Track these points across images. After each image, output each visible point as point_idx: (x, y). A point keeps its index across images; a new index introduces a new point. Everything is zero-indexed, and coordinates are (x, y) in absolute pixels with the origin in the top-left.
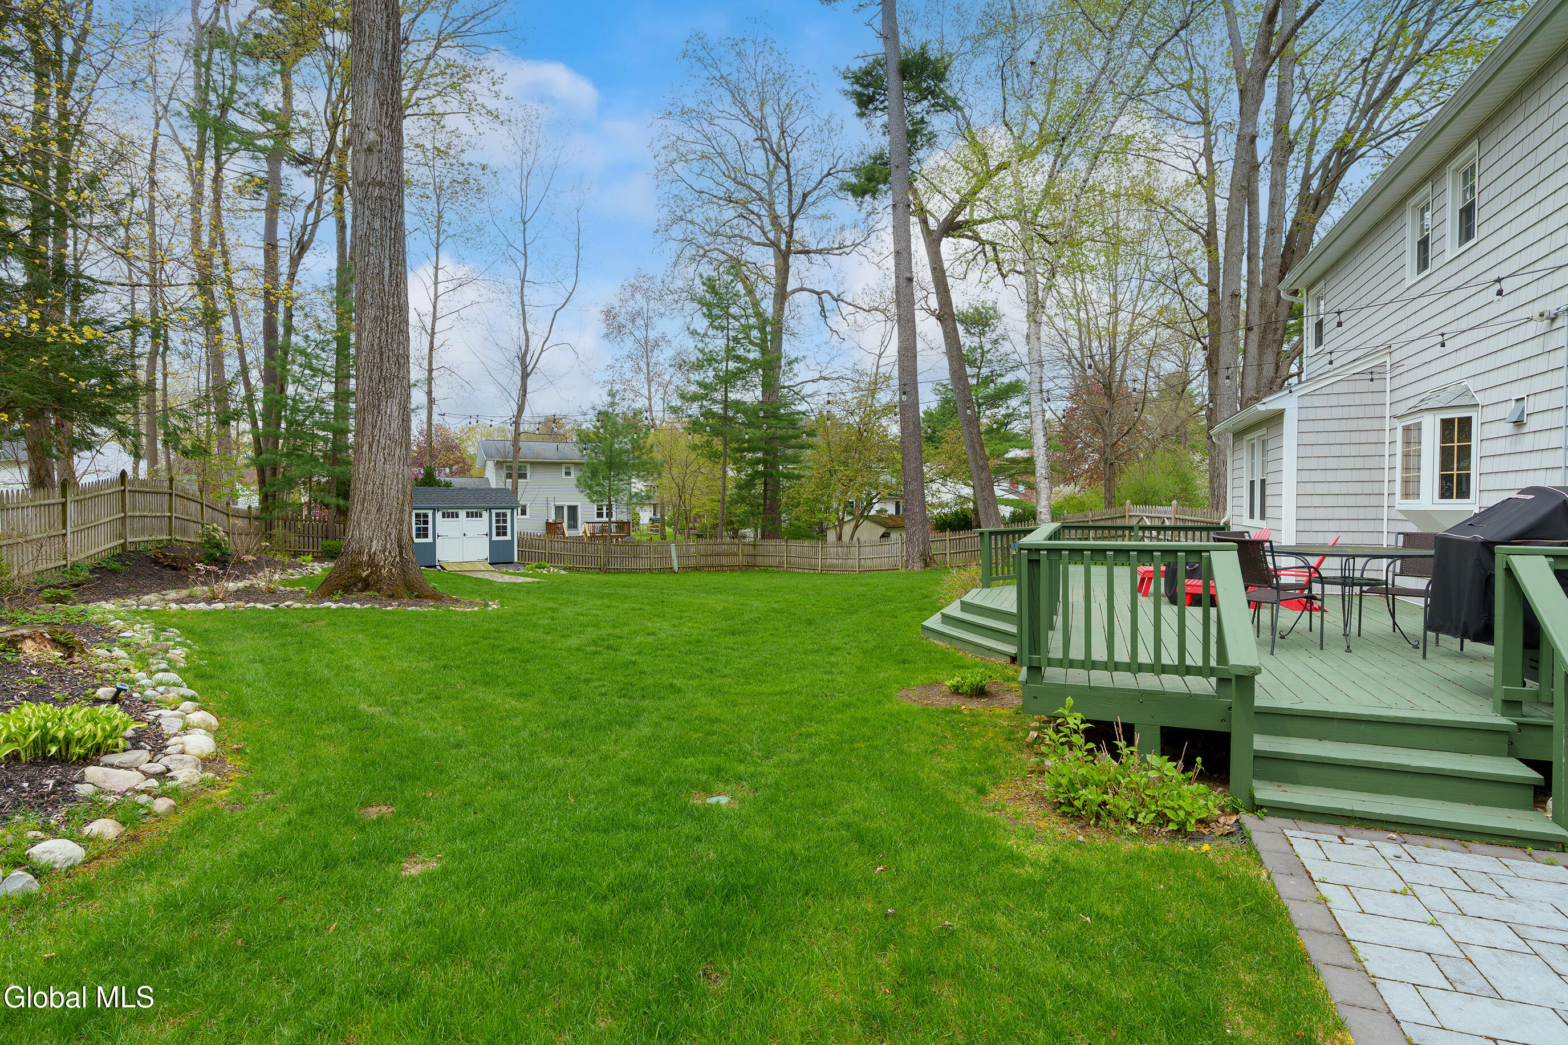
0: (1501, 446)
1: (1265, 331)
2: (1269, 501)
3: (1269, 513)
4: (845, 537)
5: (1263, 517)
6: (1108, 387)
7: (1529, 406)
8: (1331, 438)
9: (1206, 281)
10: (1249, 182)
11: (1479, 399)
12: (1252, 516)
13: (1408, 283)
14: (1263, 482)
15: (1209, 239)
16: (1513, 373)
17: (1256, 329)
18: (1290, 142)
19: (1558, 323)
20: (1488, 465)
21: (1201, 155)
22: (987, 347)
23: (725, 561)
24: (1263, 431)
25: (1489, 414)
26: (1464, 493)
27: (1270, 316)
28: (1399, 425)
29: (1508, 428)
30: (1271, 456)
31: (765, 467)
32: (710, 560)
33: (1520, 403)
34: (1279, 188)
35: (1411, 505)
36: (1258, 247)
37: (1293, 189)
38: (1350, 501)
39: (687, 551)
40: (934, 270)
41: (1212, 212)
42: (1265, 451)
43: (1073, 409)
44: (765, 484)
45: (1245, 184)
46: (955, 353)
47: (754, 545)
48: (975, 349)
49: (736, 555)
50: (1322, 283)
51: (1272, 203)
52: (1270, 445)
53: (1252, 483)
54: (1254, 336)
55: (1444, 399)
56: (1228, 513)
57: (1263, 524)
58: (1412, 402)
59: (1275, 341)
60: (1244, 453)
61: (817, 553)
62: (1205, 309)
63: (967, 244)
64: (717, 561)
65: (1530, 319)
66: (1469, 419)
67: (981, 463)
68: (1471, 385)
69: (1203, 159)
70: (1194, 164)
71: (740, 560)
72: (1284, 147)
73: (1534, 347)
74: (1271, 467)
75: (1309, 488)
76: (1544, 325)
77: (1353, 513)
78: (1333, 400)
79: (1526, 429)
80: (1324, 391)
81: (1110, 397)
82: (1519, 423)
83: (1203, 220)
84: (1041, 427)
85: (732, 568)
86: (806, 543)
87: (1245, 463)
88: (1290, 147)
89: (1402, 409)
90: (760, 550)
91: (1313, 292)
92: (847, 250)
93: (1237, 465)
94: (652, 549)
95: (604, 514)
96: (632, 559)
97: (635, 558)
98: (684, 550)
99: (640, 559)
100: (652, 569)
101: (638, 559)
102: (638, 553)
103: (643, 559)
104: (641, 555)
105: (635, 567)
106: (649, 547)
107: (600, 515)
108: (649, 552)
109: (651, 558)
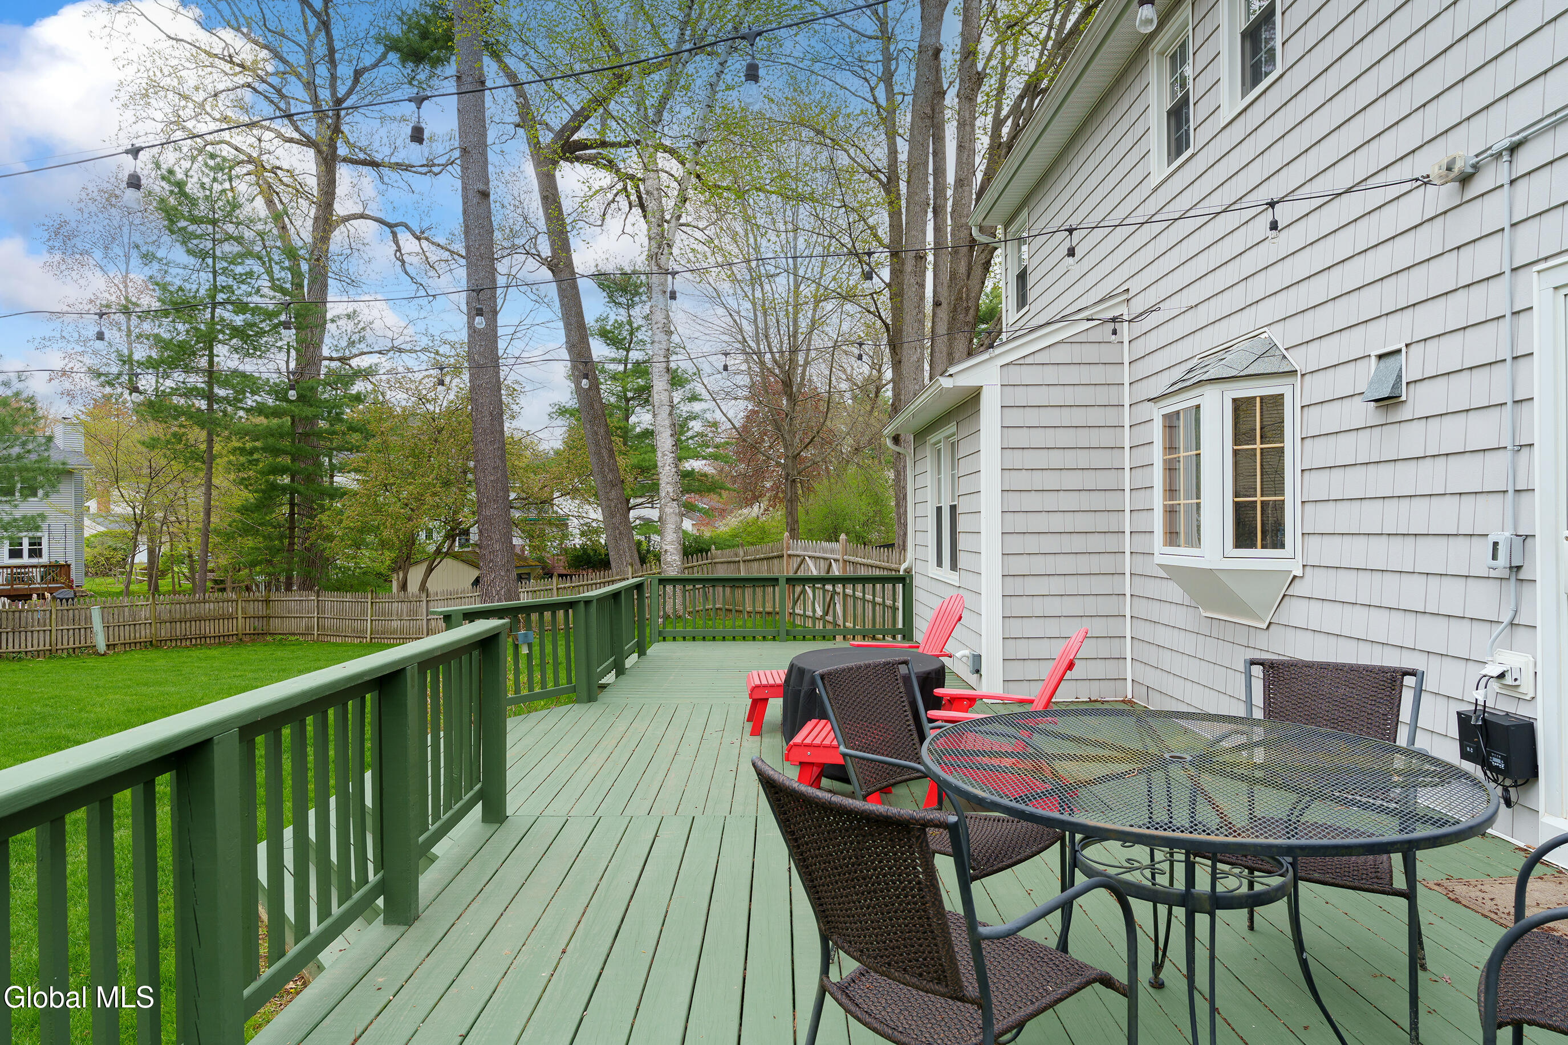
0: (1345, 449)
1: (955, 310)
2: (962, 542)
3: (963, 559)
4: (413, 587)
5: (954, 566)
6: (787, 383)
7: (1412, 366)
8: (1049, 438)
9: (886, 241)
10: (933, 110)
11: (1297, 360)
12: (940, 564)
13: (1154, 181)
14: (953, 508)
15: (890, 185)
16: (1369, 303)
17: (944, 305)
18: (978, 73)
19: (1480, 184)
20: (1319, 486)
21: (880, 79)
22: (638, 322)
23: (209, 628)
24: (951, 428)
25: (1317, 388)
26: (1274, 537)
27: (960, 291)
28: (1157, 413)
29: (1363, 412)
30: (964, 467)
31: (293, 480)
32: (179, 629)
33: (1390, 361)
34: (968, 128)
35: (1183, 556)
36: (946, 200)
37: (983, 142)
38: (1078, 543)
39: (133, 616)
40: (545, 199)
41: (893, 152)
42: (954, 462)
43: (753, 412)
44: (292, 505)
45: (928, 110)
46: (573, 320)
47: (267, 601)
48: (621, 325)
49: (231, 617)
50: (1025, 213)
51: (960, 147)
52: (963, 450)
53: (939, 509)
54: (943, 313)
55: (1236, 362)
56: (910, 554)
57: (953, 578)
58: (1177, 373)
59: (967, 323)
60: (928, 464)
61: (364, 612)
62: (887, 281)
63: (603, 178)
64: (194, 628)
65: (1426, 181)
66: (1277, 400)
67: (610, 477)
68: (1278, 335)
69: (882, 85)
70: (872, 89)
71: (240, 625)
72: (973, 81)
73: (1428, 240)
74: (964, 486)
75: (1020, 523)
76: (1442, 195)
77: (1083, 564)
78: (1050, 375)
79: (1405, 413)
80: (1039, 358)
81: (792, 398)
82: (1389, 402)
83: (883, 163)
84: (667, 423)
85: (222, 640)
86: (349, 597)
87: (928, 479)
88: (979, 78)
89: (1159, 385)
90: (277, 609)
91: (1013, 228)
92: (436, 169)
93: (920, 481)
94: (54, 616)
95: (26, 553)
96: (11, 635)
97: (17, 634)
98: (126, 614)
99: (29, 634)
100: (54, 650)
101: (23, 634)
102: (23, 623)
103: (35, 634)
104: (30, 628)
105: (17, 649)
106: (48, 613)
107: (15, 553)
108: (48, 621)
109: (54, 632)
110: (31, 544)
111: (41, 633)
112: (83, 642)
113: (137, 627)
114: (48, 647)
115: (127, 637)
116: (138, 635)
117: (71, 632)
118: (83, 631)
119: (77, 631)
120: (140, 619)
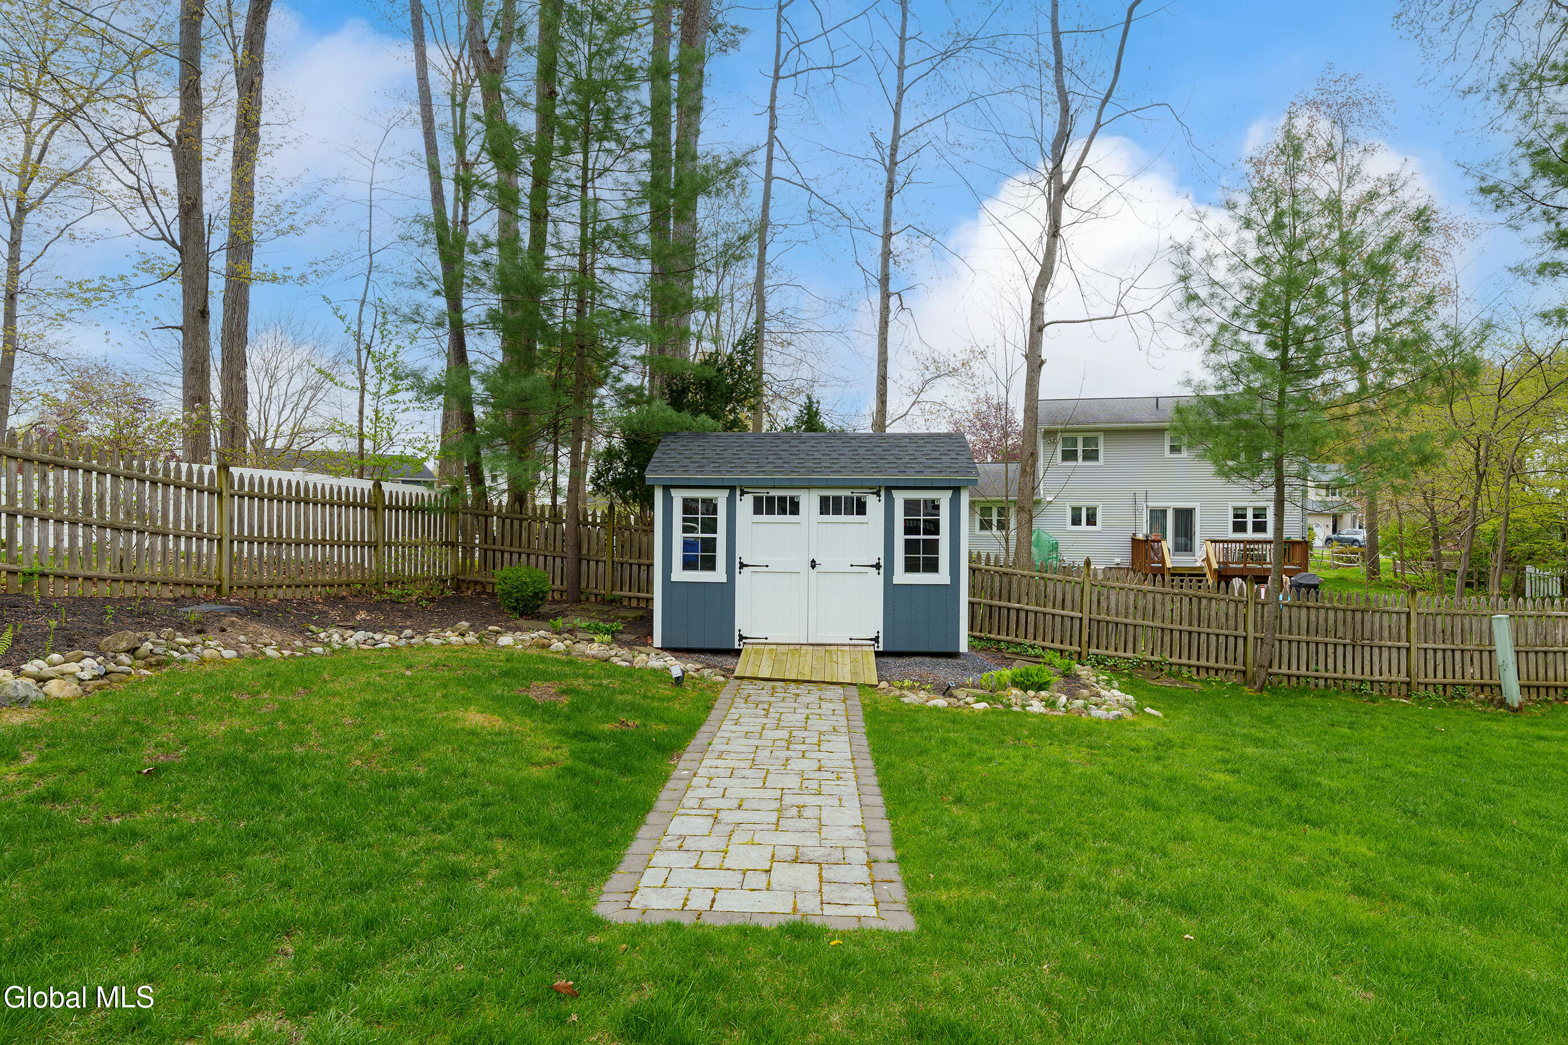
94: (1413, 625)
95: (1250, 527)
96: (1349, 649)
97: (1358, 649)
98: (1531, 631)
99: (1376, 651)
100: (1414, 683)
101: (1367, 650)
102: (1367, 633)
103: (1385, 653)
104: (1377, 641)
105: (1358, 675)
106: (1404, 617)
107: (1239, 527)
108: (1403, 631)
109: (1413, 651)
110: (1255, 516)
111: (1394, 651)
112: (1458, 675)
113: (1550, 657)
114: (1403, 677)
115: (1533, 676)
116: (1551, 674)
117: (1440, 654)
118: (1458, 655)
119: (1449, 654)
120: (1555, 643)
